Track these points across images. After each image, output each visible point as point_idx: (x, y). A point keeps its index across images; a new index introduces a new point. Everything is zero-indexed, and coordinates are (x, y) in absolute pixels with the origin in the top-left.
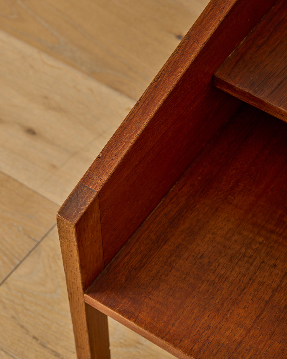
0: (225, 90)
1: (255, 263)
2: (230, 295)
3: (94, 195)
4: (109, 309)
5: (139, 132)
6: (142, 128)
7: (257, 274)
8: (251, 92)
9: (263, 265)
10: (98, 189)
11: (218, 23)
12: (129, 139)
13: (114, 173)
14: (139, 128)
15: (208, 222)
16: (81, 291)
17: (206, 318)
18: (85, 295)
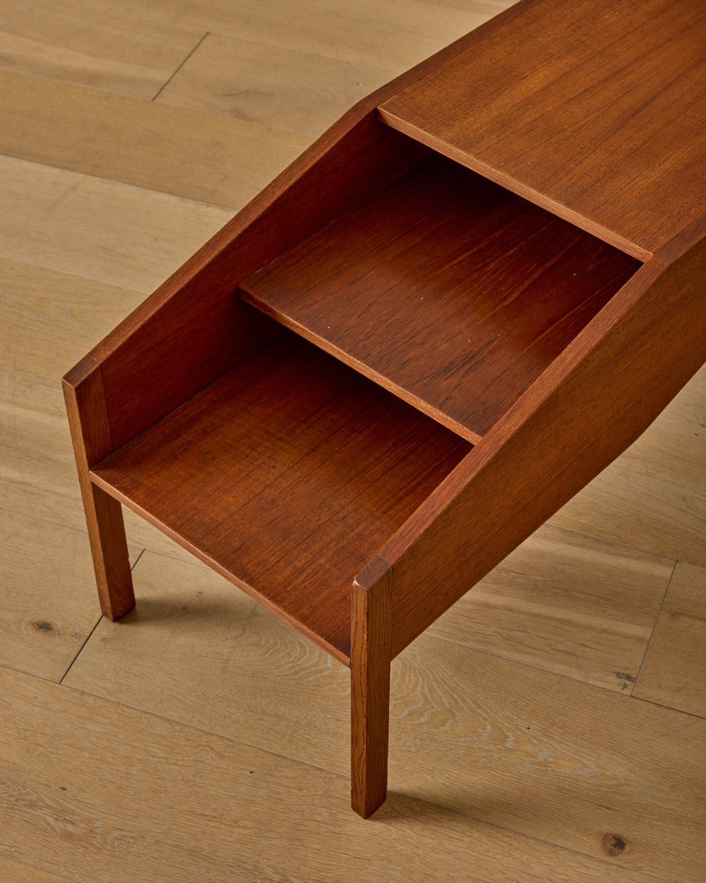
0: (248, 301)
1: (255, 463)
2: (224, 485)
3: (97, 366)
4: (109, 485)
5: (146, 319)
6: (150, 316)
7: (255, 472)
8: (266, 303)
9: (263, 465)
10: (101, 362)
11: (236, 235)
12: (136, 323)
13: (117, 350)
14: (146, 316)
15: (222, 425)
16: (87, 467)
17: (196, 501)
18: (90, 472)
